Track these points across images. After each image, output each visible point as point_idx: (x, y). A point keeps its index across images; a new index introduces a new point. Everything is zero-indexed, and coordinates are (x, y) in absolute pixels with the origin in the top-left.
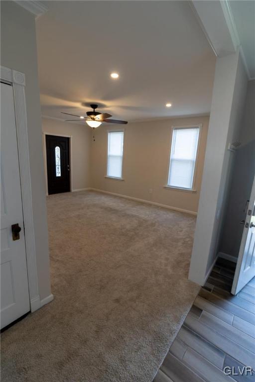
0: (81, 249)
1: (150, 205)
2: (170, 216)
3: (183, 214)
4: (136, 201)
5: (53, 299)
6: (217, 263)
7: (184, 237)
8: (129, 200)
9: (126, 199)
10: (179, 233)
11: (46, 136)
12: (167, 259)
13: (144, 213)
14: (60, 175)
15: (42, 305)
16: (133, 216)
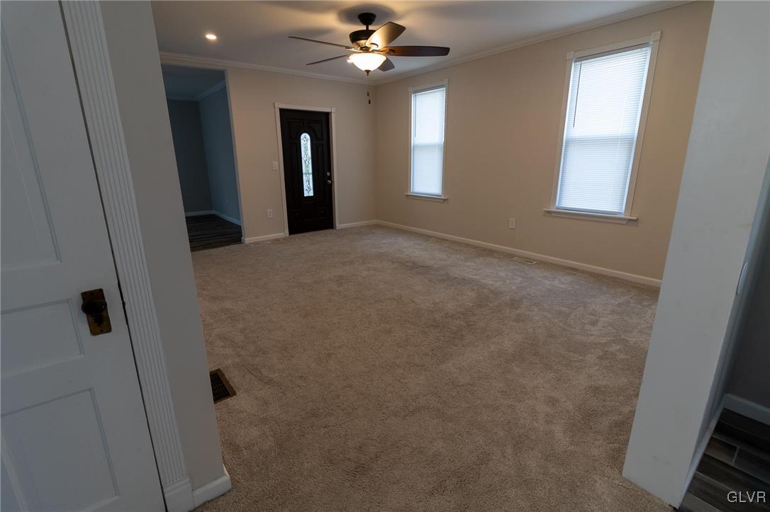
0: (329, 355)
1: (510, 256)
2: (561, 282)
3: (598, 278)
4: (476, 247)
5: (229, 486)
6: (719, 428)
7: (603, 340)
8: (459, 244)
9: (454, 242)
10: (587, 327)
11: (281, 110)
12: (553, 402)
13: (495, 276)
14: (311, 194)
15: (198, 502)
16: (464, 281)
